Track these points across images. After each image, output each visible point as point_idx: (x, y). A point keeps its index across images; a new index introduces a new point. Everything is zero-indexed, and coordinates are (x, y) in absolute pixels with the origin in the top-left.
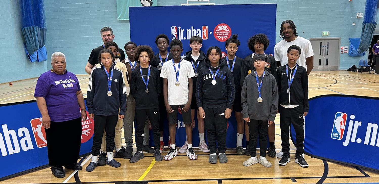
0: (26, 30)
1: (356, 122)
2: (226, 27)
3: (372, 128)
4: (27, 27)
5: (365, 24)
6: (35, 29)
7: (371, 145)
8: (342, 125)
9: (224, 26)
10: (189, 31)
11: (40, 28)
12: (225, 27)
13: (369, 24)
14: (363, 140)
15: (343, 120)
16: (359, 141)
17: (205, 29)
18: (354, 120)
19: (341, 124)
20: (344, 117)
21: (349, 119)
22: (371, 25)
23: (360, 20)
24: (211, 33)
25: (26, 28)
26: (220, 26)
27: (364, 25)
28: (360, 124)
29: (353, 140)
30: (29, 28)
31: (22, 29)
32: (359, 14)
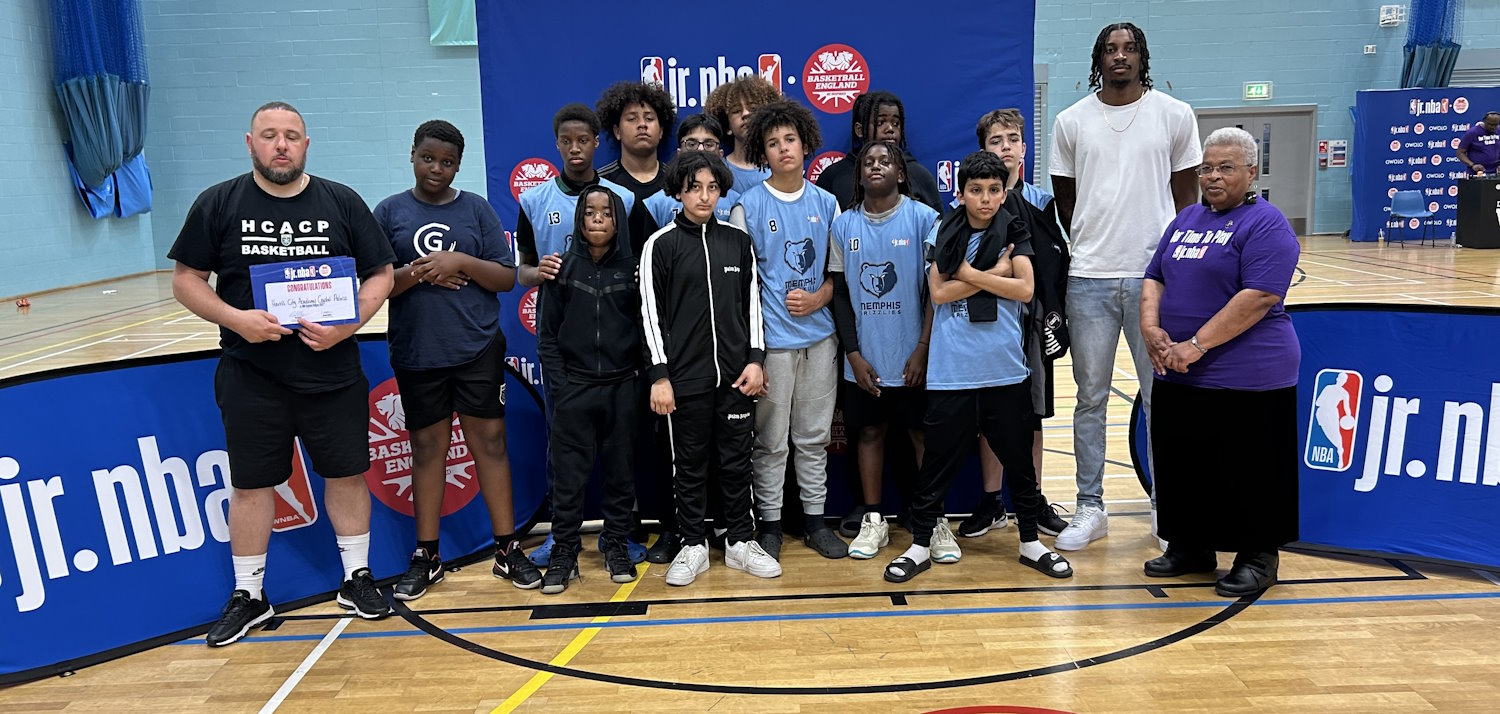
0: (73, 89)
1: (1399, 402)
2: (849, 56)
3: (1463, 419)
4: (76, 79)
5: (1414, 52)
6: (108, 85)
7: (1463, 480)
8: (1343, 418)
9: (840, 54)
10: (708, 75)
11: (123, 83)
12: (844, 59)
13: (1428, 51)
14: (1432, 465)
15: (1346, 397)
16: (1417, 469)
17: (769, 68)
18: (1391, 395)
19: (1342, 413)
20: (1350, 386)
21: (1370, 393)
22: (1435, 54)
23: (1395, 34)
24: (792, 80)
25: (72, 82)
26: (826, 54)
27: (1408, 54)
28: (1414, 406)
29: (1393, 468)
30: (83, 82)
31: (57, 88)
32: (1389, 11)
